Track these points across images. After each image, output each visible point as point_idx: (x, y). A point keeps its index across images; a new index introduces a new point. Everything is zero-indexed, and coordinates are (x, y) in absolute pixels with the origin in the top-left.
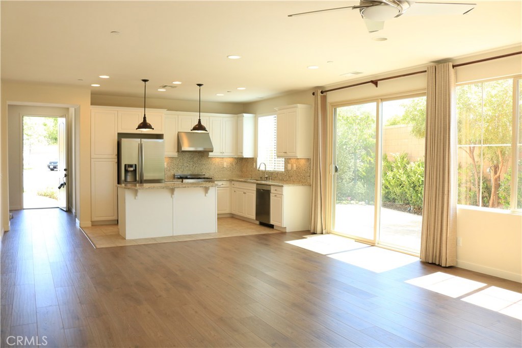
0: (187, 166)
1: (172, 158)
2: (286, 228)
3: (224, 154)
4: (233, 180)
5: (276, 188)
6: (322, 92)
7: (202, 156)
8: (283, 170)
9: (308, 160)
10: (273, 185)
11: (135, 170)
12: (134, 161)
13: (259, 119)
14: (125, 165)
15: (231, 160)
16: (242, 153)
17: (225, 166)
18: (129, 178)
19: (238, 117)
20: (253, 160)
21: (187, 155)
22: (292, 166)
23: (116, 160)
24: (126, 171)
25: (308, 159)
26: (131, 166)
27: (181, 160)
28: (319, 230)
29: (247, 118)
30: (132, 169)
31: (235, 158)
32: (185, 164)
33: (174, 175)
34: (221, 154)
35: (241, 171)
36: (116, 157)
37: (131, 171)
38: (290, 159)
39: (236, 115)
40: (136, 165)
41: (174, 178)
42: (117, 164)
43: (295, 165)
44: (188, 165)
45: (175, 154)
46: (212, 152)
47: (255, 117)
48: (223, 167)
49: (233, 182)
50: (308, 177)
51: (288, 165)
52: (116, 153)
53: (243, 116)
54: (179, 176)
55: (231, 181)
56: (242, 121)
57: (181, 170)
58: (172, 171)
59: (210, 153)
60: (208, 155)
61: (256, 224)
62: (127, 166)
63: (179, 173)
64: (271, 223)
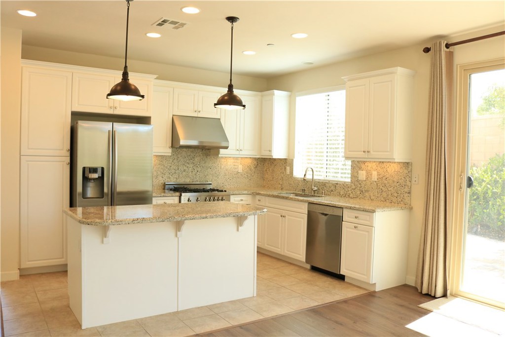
0: (185, 171)
1: (162, 157)
2: (375, 284)
3: (241, 153)
4: (259, 194)
5: (356, 213)
6: (447, 46)
7: (207, 155)
8: (349, 180)
9: (407, 165)
10: (347, 208)
11: (102, 178)
12: (100, 161)
13: (298, 99)
14: (84, 169)
15: (249, 161)
16: (270, 151)
17: (240, 170)
18: (91, 192)
19: (262, 96)
20: (286, 163)
21: (184, 152)
22: (369, 174)
23: (68, 160)
24: (85, 179)
25: (408, 163)
26: (94, 170)
27: (175, 161)
28: (439, 291)
29: (279, 97)
30: (95, 176)
31: (255, 159)
32: (181, 168)
33: (165, 185)
34: (237, 153)
35: (263, 179)
36: (68, 154)
37: (94, 179)
38: (364, 162)
39: (260, 93)
40: (103, 169)
41: (164, 189)
42: (68, 167)
43: (375, 174)
44: (185, 168)
45: (168, 151)
46: (226, 148)
47: (290, 96)
48: (238, 173)
49: (258, 197)
50: (407, 195)
51: (360, 172)
52: (69, 147)
53: (274, 94)
54: (172, 187)
55: (254, 194)
56: (271, 101)
57: (176, 176)
58: (161, 179)
59: (222, 151)
60: (218, 153)
61: (305, 269)
62: (87, 171)
63: (173, 181)
64: (342, 273)
